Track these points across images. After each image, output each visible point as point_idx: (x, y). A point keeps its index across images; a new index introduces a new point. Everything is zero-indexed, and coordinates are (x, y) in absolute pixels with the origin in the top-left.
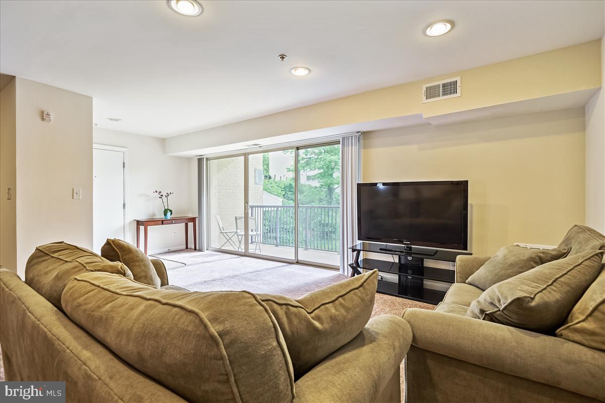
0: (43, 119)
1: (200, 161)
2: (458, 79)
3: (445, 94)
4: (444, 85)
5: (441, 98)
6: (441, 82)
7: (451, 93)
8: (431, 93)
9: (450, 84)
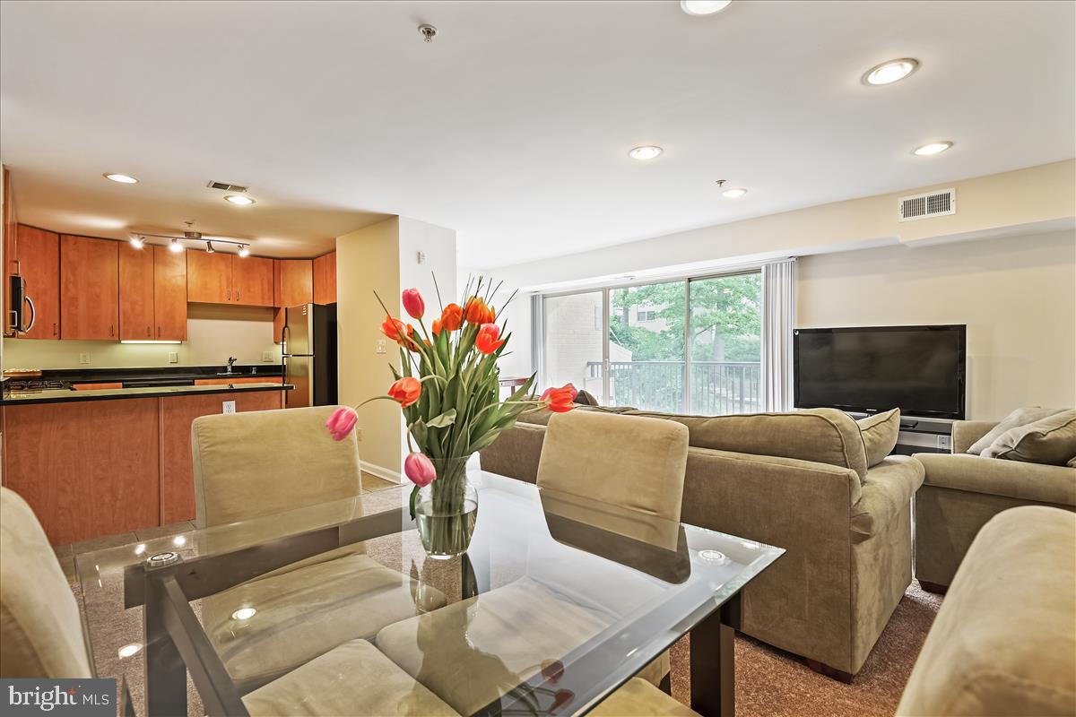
0: (419, 262)
1: (534, 298)
2: (952, 191)
3: (932, 210)
4: (931, 199)
5: (927, 216)
6: (926, 195)
7: (941, 210)
8: (911, 208)
9: (941, 197)
